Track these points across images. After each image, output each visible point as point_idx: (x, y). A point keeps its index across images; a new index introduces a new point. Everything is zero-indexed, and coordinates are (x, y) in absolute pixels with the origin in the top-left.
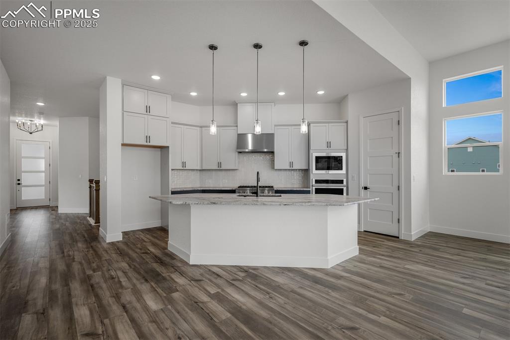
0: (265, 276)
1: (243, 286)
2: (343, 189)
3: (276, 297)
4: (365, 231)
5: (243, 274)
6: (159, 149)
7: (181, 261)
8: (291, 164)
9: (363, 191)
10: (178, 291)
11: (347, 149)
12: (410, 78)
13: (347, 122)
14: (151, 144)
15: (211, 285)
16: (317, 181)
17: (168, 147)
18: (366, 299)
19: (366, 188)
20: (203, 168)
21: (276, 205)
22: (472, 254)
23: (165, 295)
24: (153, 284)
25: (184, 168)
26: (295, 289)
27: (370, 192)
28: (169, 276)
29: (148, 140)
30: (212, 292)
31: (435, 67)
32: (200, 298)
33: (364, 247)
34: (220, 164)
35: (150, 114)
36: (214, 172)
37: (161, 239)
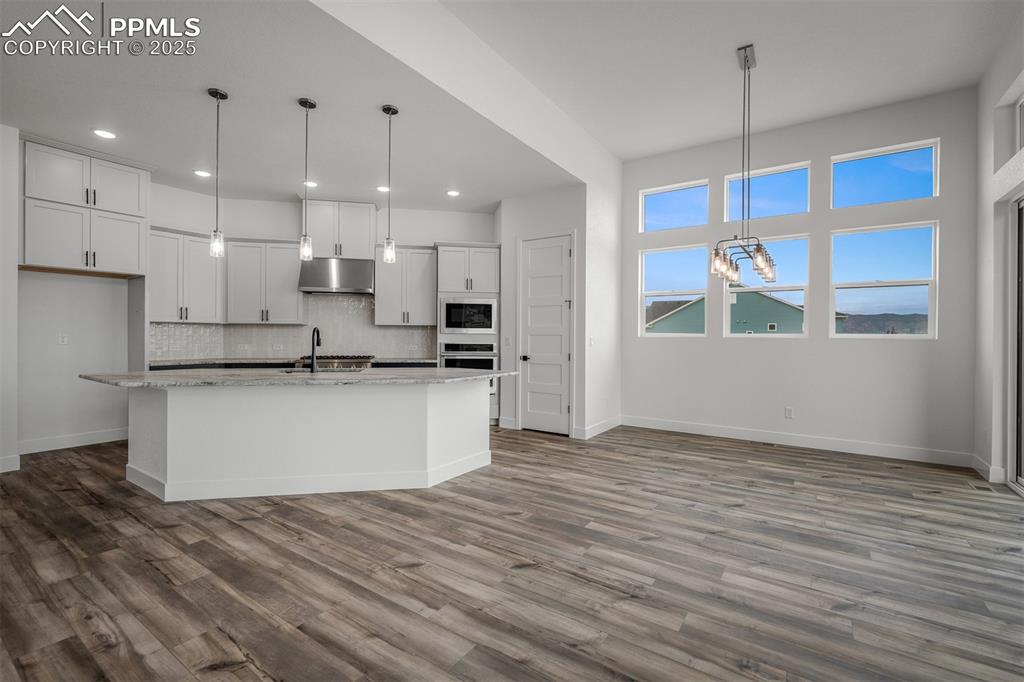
0: (308, 508)
1: (257, 527)
2: (492, 360)
3: (310, 538)
4: (525, 429)
5: (264, 509)
6: (125, 281)
7: (149, 499)
8: (406, 316)
9: (521, 362)
10: (117, 547)
11: (500, 293)
12: (584, 185)
13: (500, 248)
14: (98, 268)
15: (194, 531)
16: (449, 347)
17: (143, 277)
18: (460, 525)
19: (525, 358)
20: (230, 322)
21: (328, 385)
22: (654, 453)
23: (85, 556)
24: (65, 542)
25: (183, 318)
26: (352, 523)
27: (531, 363)
28: (109, 525)
29: (91, 261)
30: (190, 542)
31: (632, 169)
32: (158, 553)
33: (500, 452)
34: (265, 314)
35: (96, 207)
36: (255, 331)
37: (117, 463)
